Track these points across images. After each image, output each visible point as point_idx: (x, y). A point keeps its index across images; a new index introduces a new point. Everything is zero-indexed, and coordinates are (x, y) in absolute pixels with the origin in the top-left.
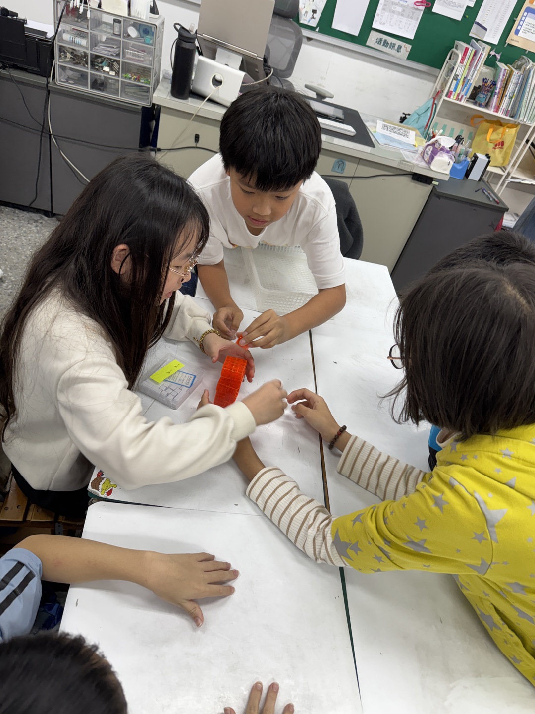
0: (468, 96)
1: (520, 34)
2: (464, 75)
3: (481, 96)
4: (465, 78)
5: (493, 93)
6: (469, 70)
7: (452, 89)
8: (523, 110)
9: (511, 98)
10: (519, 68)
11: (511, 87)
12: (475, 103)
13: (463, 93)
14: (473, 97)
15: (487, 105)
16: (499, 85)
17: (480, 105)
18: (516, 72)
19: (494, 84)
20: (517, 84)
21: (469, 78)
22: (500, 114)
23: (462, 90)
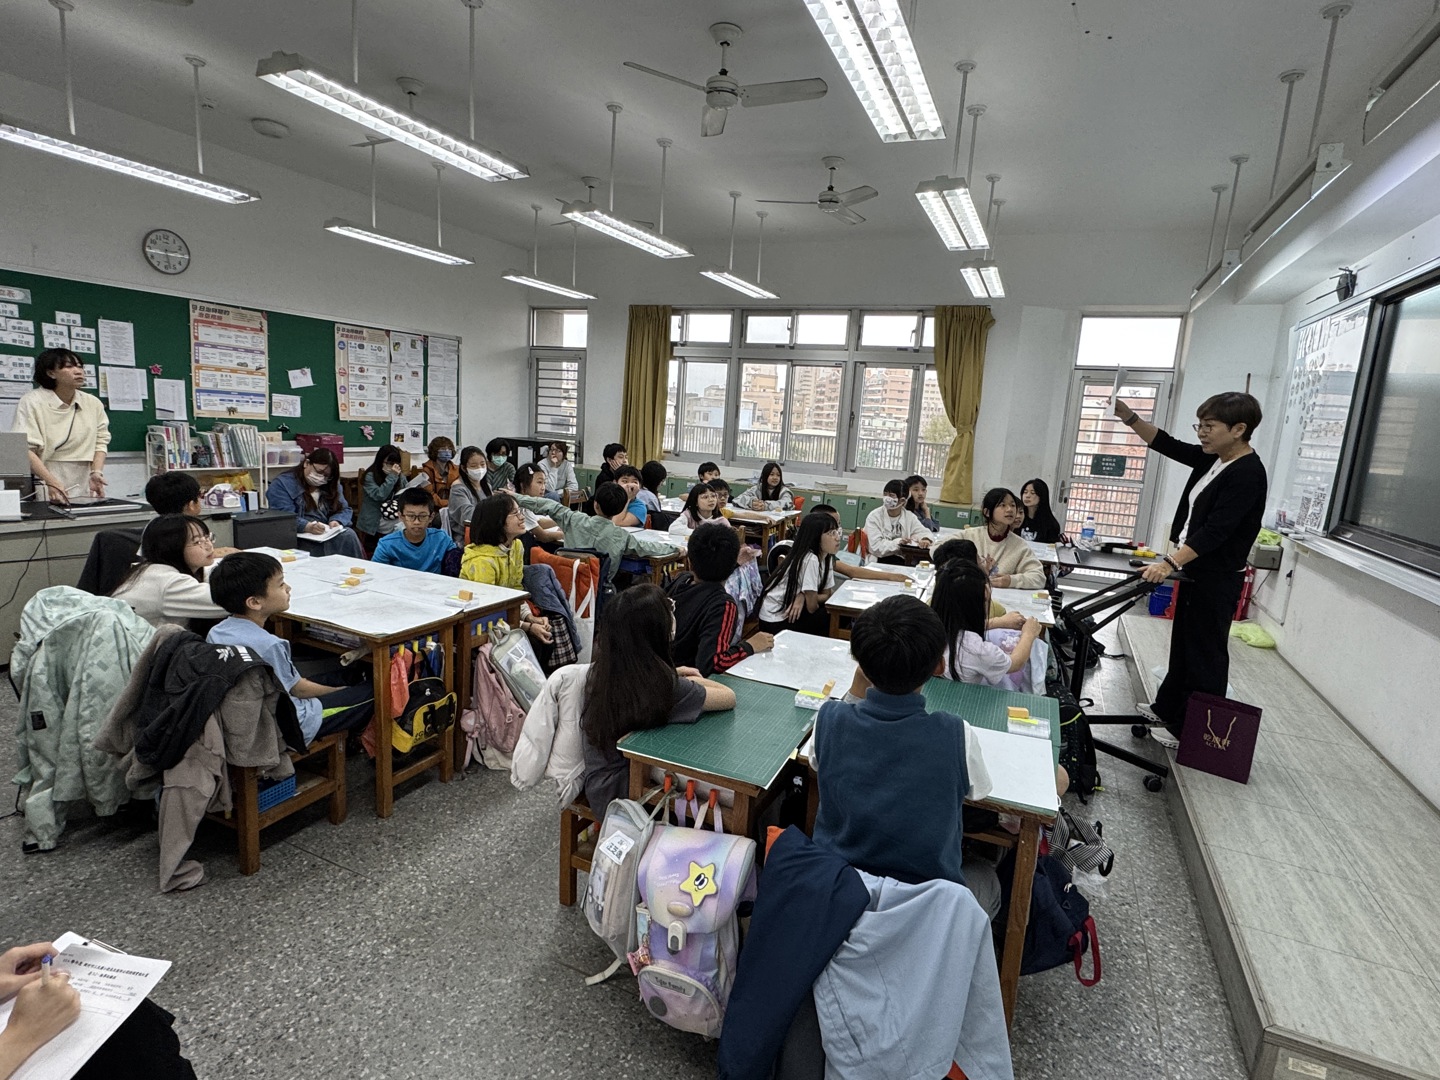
0: (190, 461)
1: (203, 408)
2: (177, 448)
3: (201, 460)
4: (179, 450)
5: (211, 456)
6: (179, 443)
7: (172, 462)
8: (245, 459)
9: (229, 453)
10: (221, 431)
11: (224, 446)
12: (199, 466)
13: (184, 462)
14: (195, 463)
15: (211, 464)
16: (212, 447)
17: (205, 466)
18: (221, 435)
19: (208, 448)
20: (228, 442)
21: (183, 449)
22: (227, 467)
23: (182, 460)
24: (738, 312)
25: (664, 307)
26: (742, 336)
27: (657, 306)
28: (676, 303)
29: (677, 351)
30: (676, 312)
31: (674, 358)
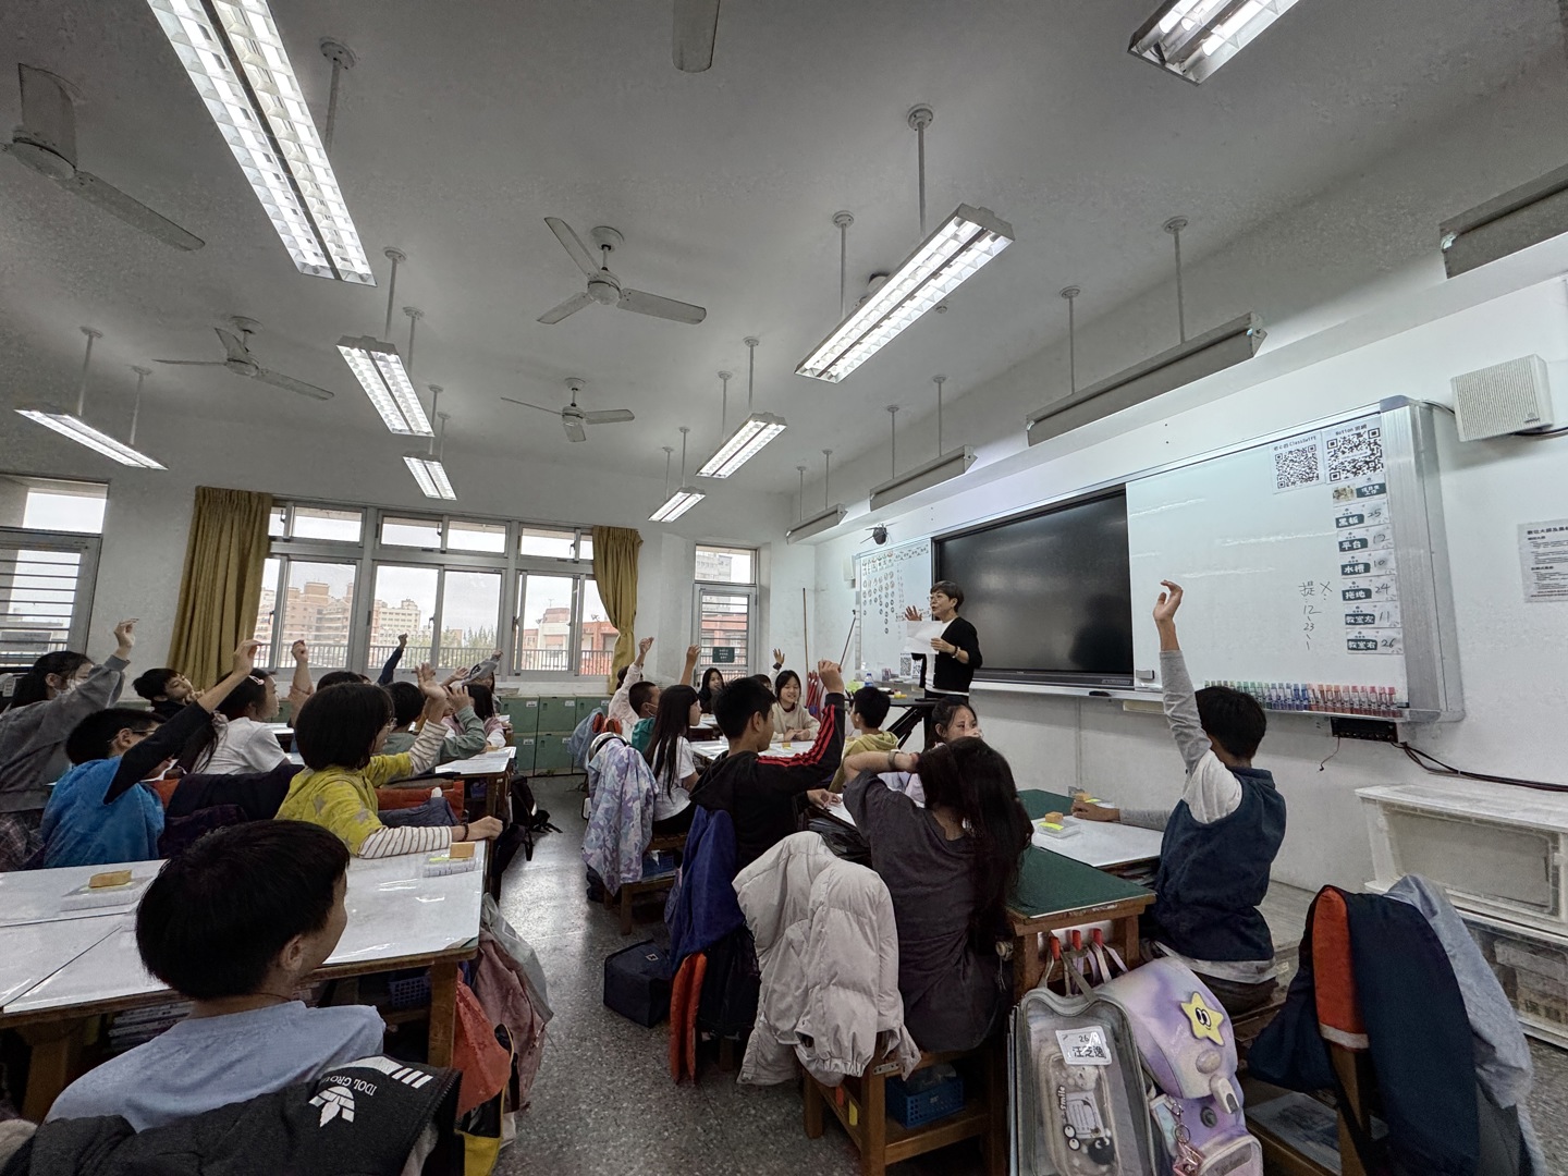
24: (371, 512)
25: (261, 496)
26: (377, 536)
27: (250, 493)
28: (278, 492)
29: (276, 547)
30: (278, 502)
31: (271, 556)
